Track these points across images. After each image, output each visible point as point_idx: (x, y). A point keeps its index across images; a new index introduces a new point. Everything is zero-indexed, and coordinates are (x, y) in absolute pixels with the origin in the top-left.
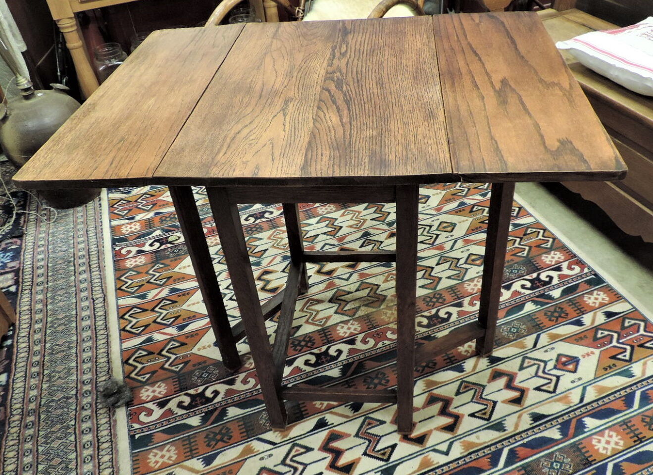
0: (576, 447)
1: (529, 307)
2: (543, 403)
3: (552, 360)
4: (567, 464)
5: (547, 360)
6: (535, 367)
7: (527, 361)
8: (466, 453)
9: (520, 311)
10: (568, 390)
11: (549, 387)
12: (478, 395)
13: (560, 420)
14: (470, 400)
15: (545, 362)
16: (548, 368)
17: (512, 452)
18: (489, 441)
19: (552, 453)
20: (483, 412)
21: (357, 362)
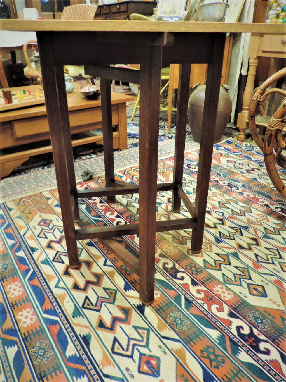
0: (57, 368)
1: (214, 334)
2: (102, 344)
3: (151, 351)
4: (42, 360)
5: (150, 347)
6: (139, 338)
7: (145, 332)
8: (56, 296)
9: (204, 326)
10: (118, 365)
11: (118, 349)
12: (105, 300)
13: (84, 357)
14: (99, 295)
15: (147, 346)
16: (141, 349)
17: (55, 322)
18: (64, 308)
19: (53, 349)
20: (90, 304)
21: (123, 240)
